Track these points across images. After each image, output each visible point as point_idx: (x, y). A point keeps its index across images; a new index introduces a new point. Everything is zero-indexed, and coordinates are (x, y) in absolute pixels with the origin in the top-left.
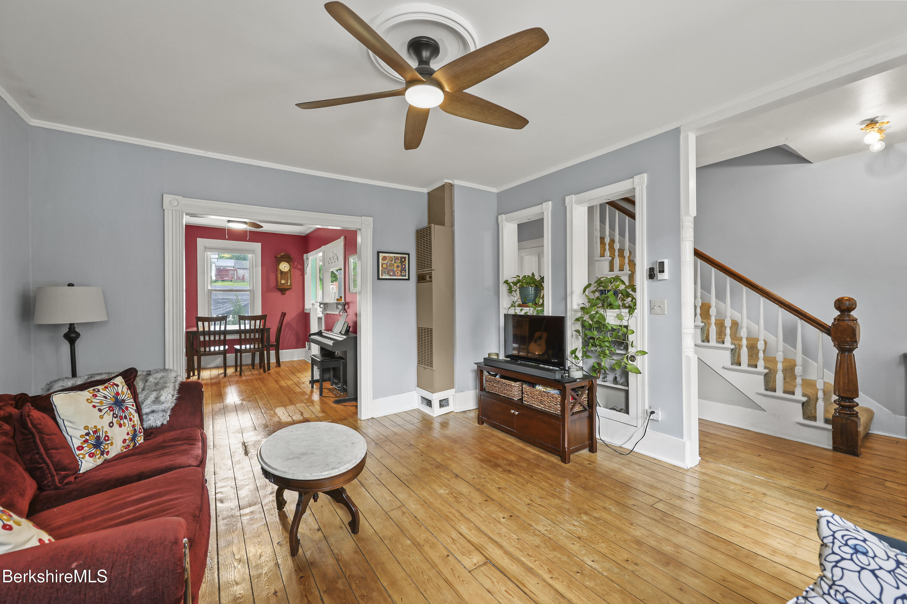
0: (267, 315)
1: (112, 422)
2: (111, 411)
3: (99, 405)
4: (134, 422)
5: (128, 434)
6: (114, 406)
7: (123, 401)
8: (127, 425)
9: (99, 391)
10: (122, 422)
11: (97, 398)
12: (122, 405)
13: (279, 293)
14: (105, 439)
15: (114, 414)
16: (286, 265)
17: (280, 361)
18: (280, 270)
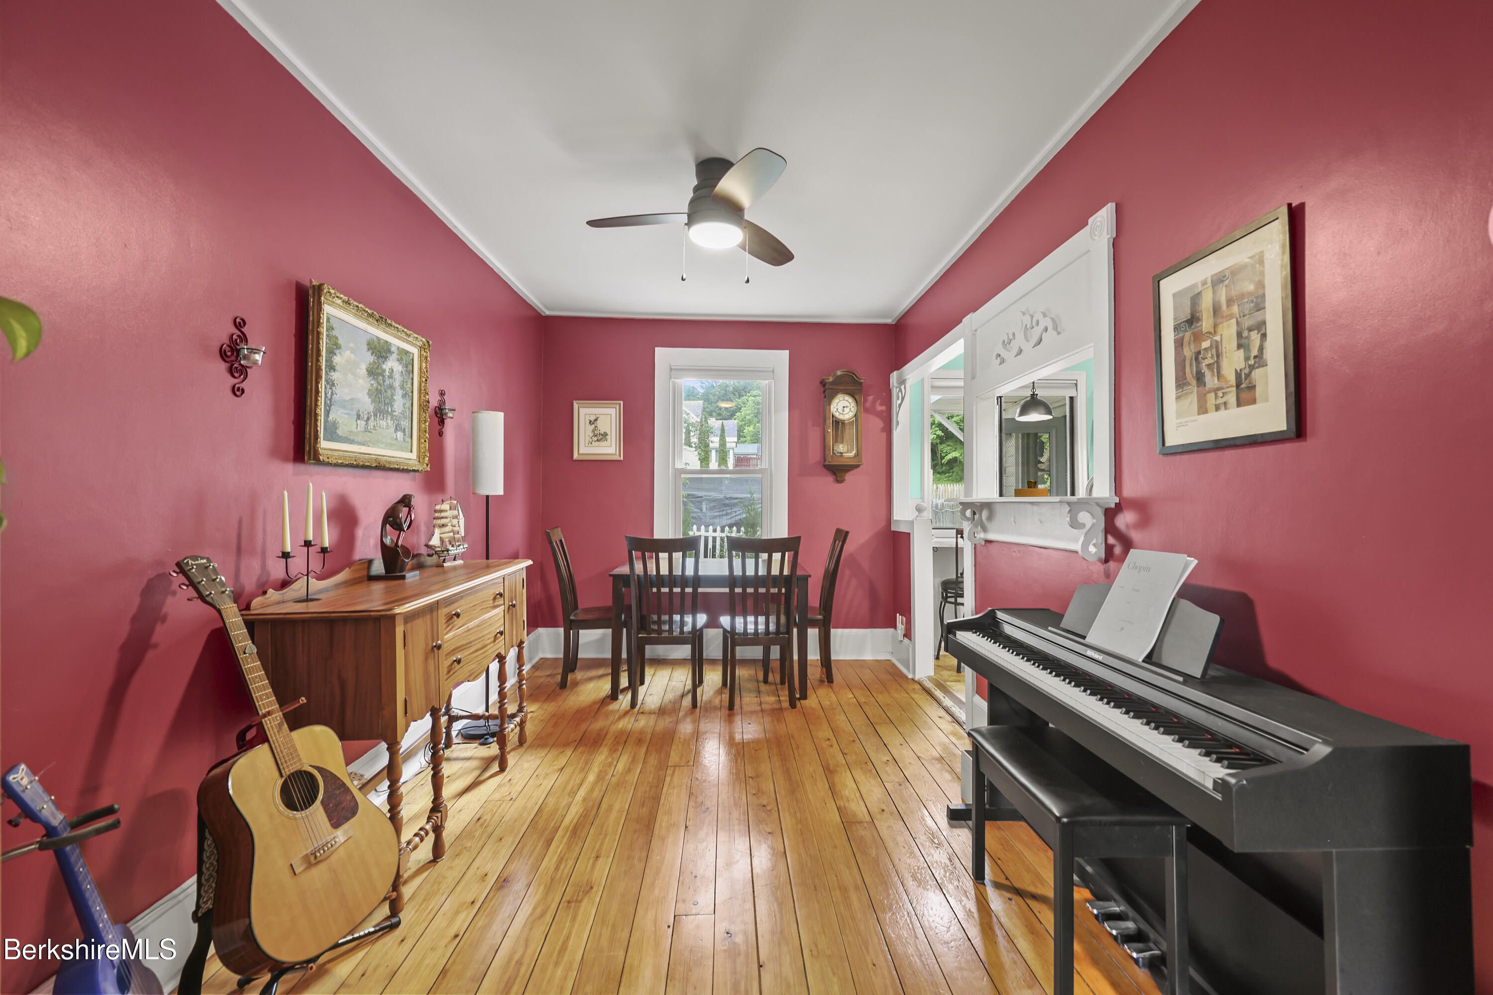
0: (800, 537)
13: (830, 479)
16: (846, 404)
17: (832, 658)
18: (833, 416)
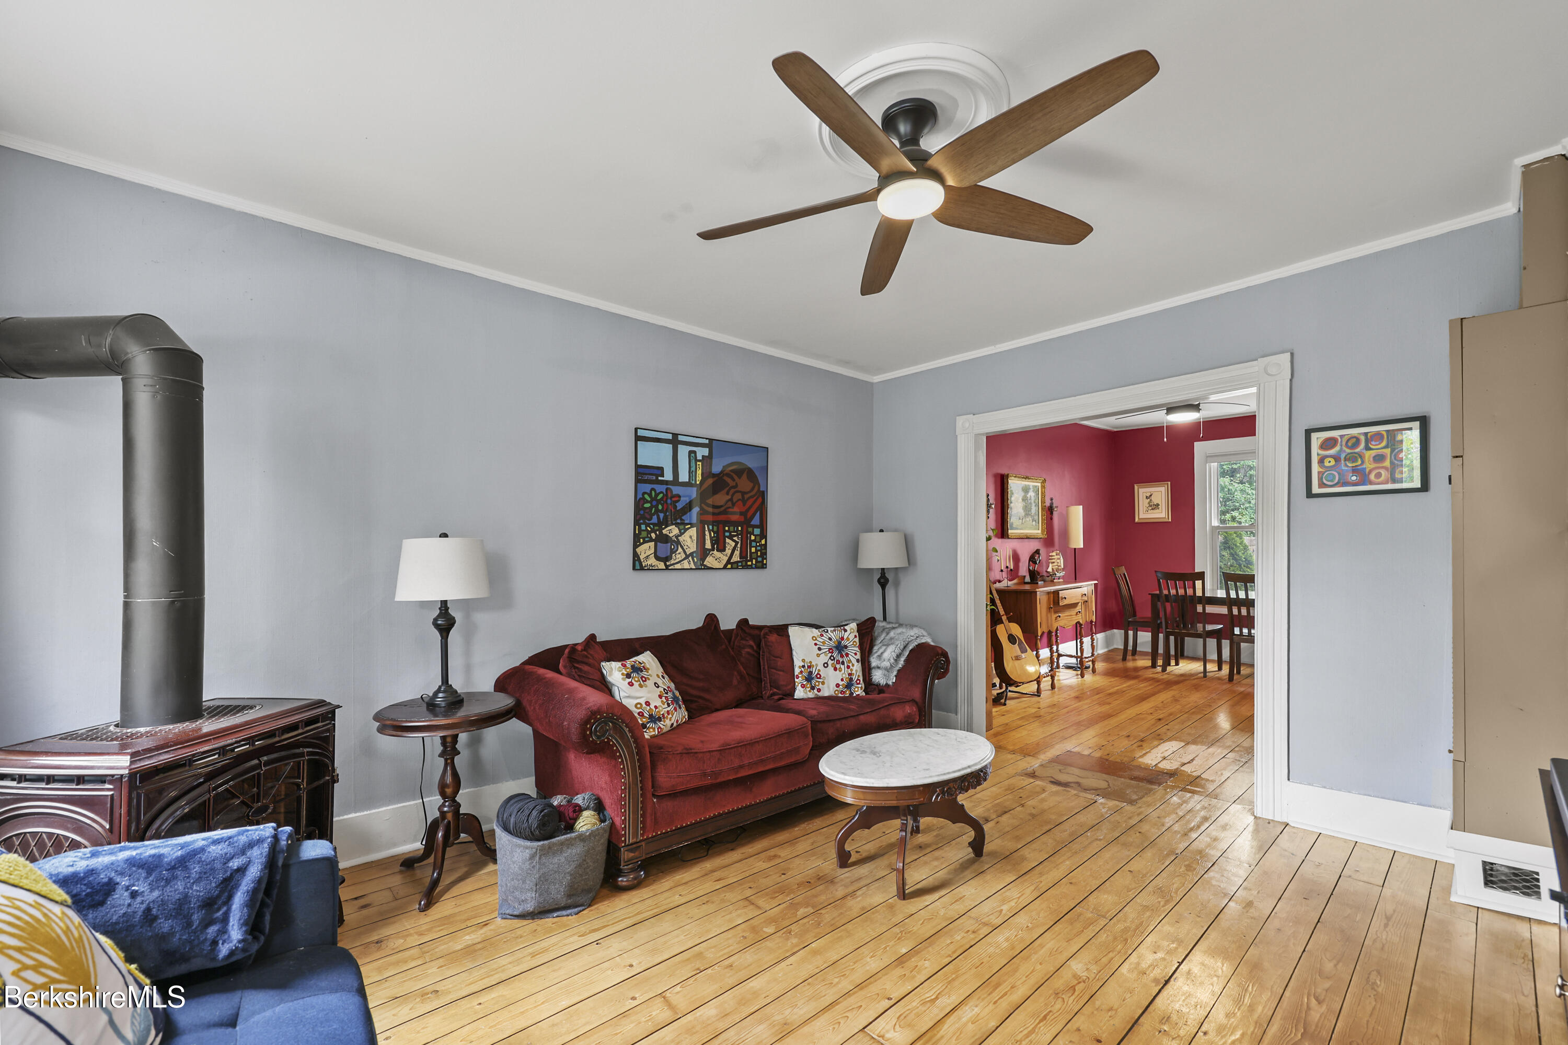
1: (827, 663)
2: (830, 652)
3: (821, 644)
4: (852, 670)
5: (842, 680)
6: (834, 649)
7: (846, 647)
8: (843, 671)
9: (827, 632)
10: (838, 666)
11: (823, 638)
12: (843, 651)
14: (816, 676)
15: (831, 656)
